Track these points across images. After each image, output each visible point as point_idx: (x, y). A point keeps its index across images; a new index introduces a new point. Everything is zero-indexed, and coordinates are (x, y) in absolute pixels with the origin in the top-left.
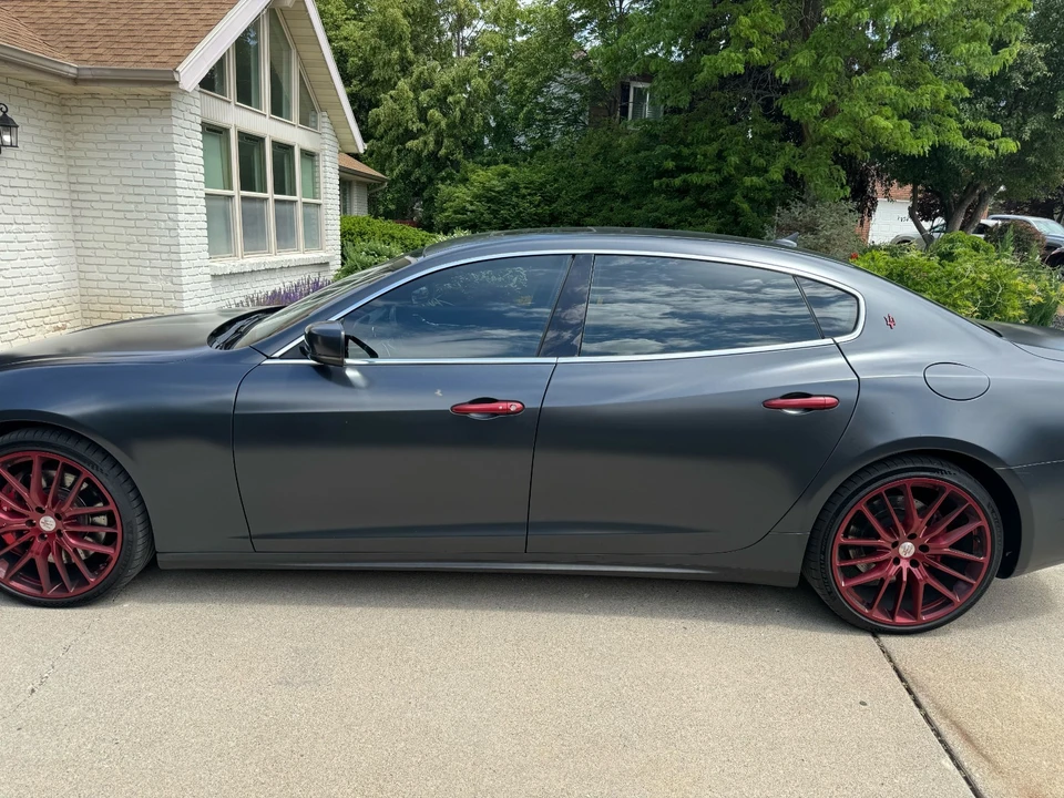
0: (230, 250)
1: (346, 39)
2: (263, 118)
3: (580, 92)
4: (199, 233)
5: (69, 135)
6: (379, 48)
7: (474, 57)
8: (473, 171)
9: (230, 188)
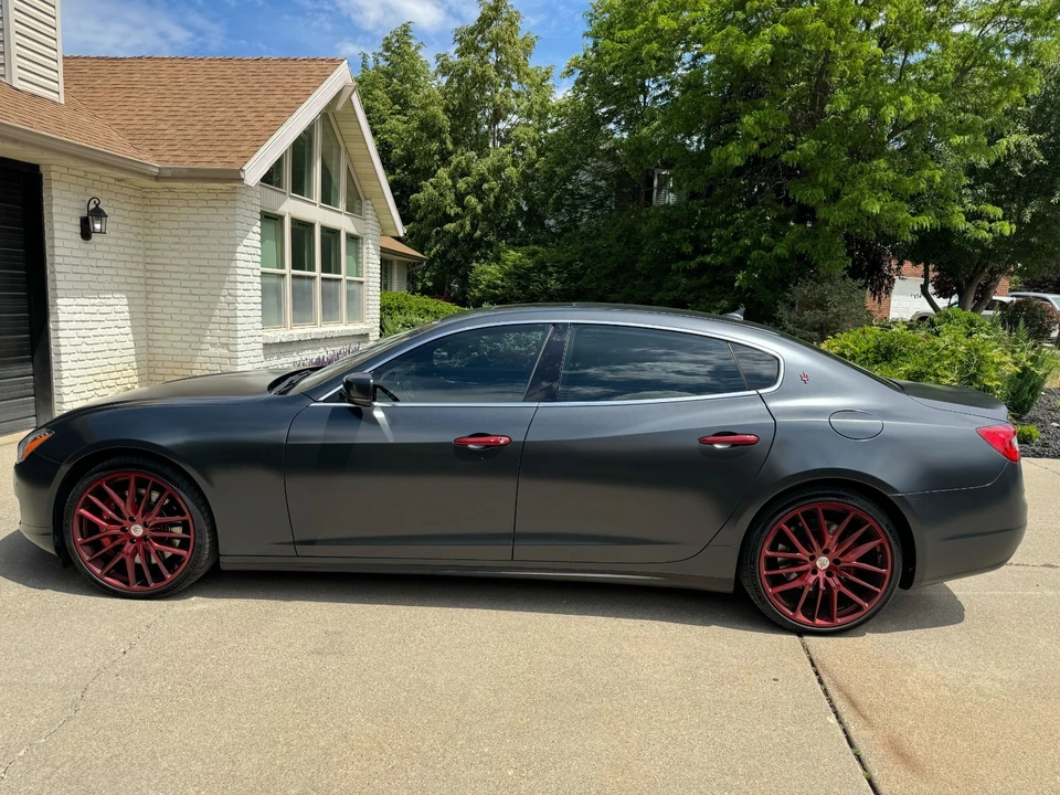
0: (280, 323)
1: (391, 131)
2: (313, 206)
3: (606, 179)
4: (254, 306)
5: (147, 223)
6: (421, 140)
7: (509, 147)
8: (505, 252)
9: (283, 267)
